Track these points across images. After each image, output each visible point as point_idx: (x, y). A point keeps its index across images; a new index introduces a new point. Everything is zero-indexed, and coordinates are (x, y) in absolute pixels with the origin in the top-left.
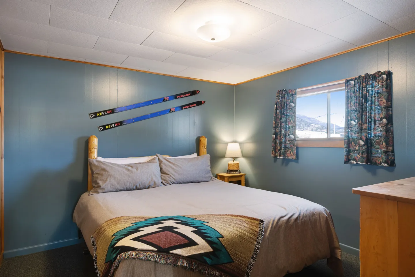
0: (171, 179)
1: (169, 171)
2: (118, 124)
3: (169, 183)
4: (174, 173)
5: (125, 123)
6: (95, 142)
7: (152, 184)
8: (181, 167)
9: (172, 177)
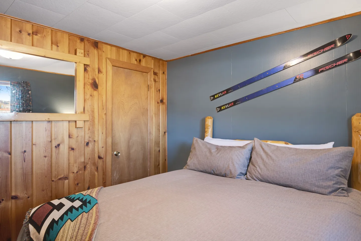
0: (256, 172)
1: (257, 163)
2: (232, 104)
3: (253, 177)
4: (262, 166)
5: (238, 103)
6: (209, 122)
7: (228, 172)
8: (273, 160)
9: (257, 170)
